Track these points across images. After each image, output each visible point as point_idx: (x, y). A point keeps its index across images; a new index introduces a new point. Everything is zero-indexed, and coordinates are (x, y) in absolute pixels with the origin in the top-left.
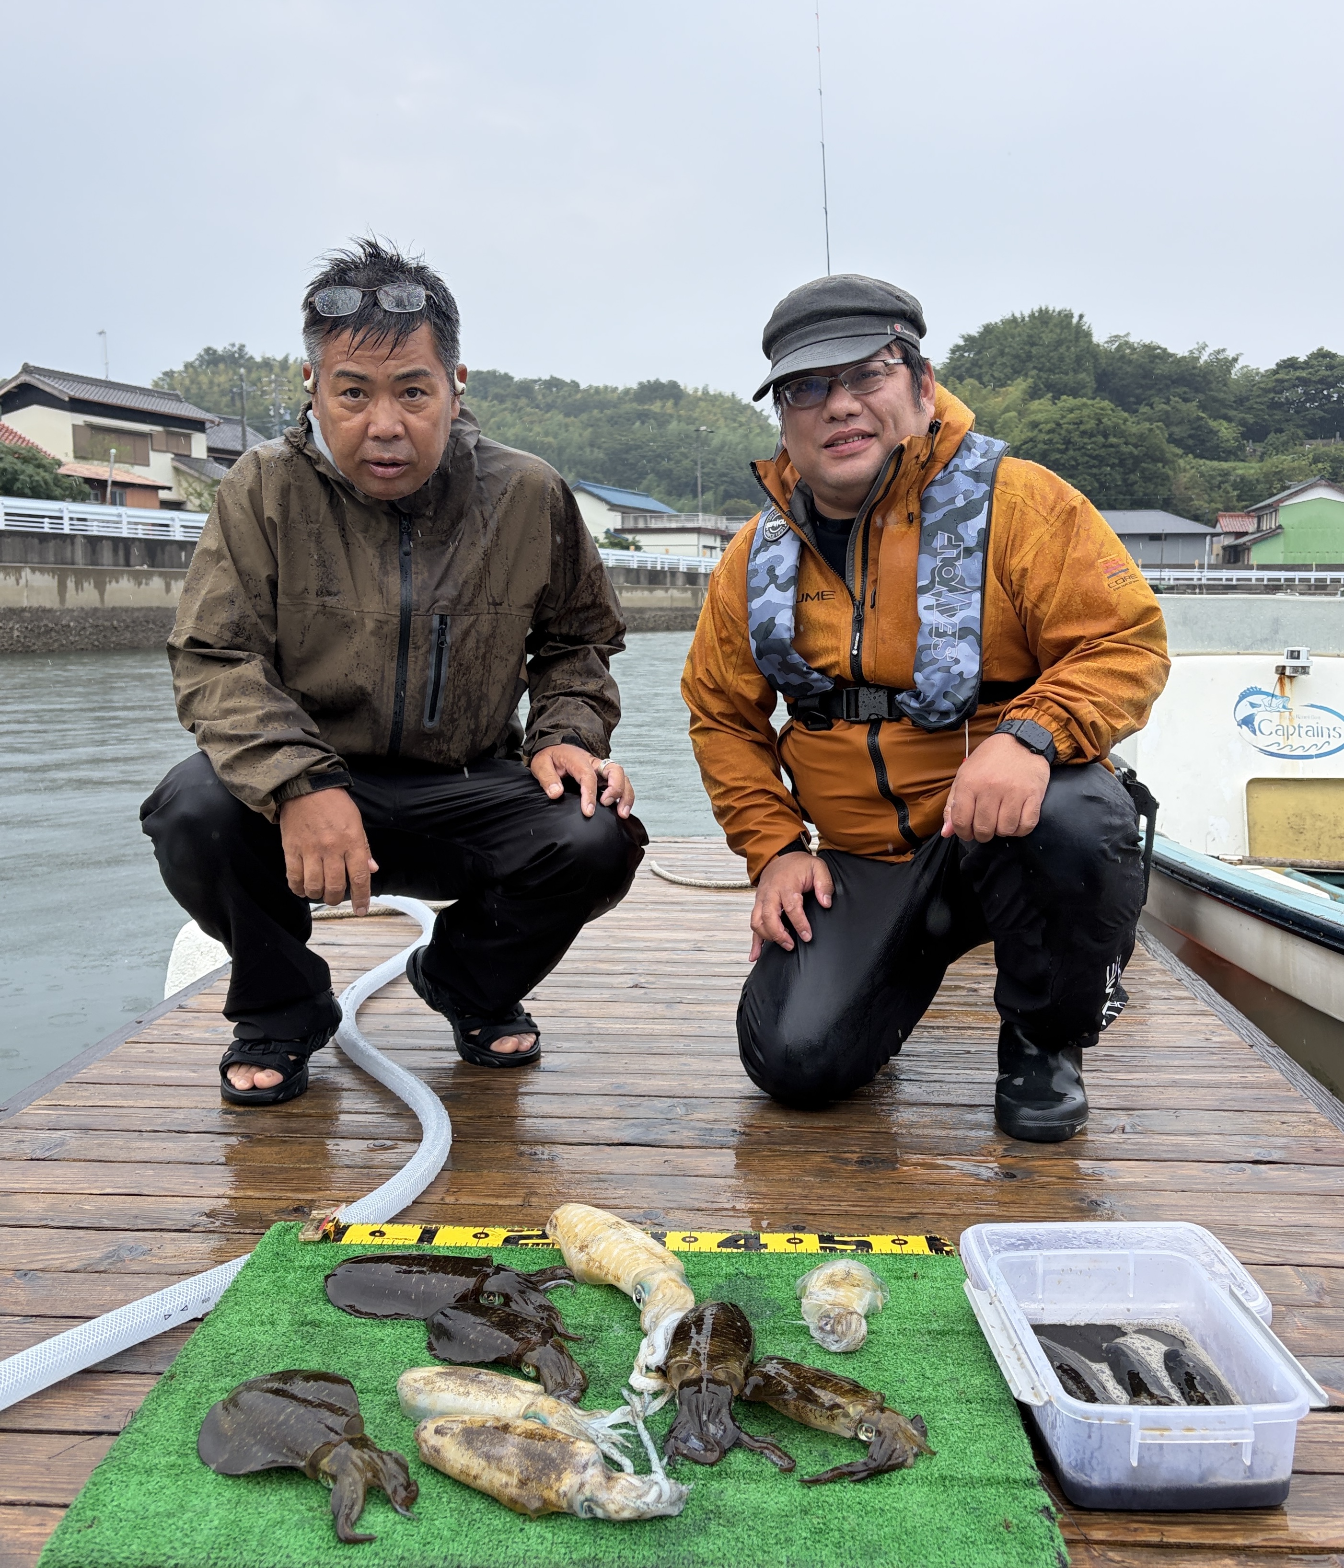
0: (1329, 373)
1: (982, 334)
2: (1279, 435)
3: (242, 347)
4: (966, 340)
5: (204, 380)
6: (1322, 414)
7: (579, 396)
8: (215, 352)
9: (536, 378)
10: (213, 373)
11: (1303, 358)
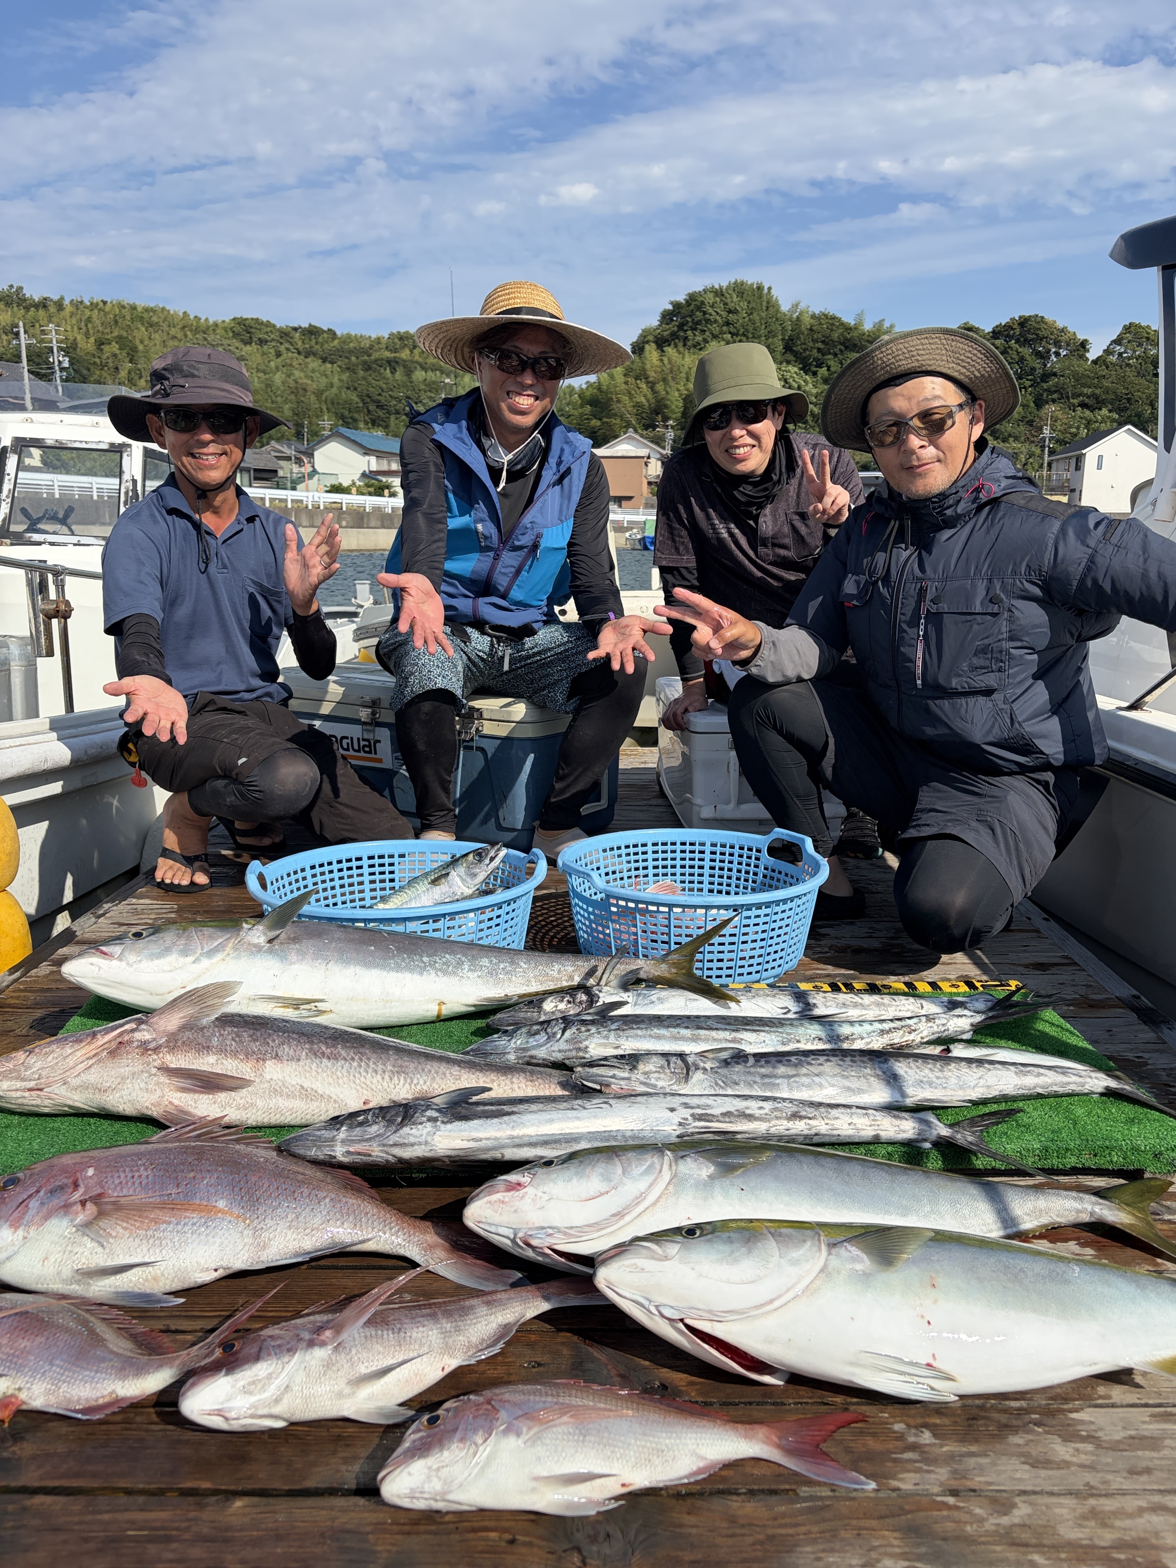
1: (687, 301)
3: (20, 287)
4: (674, 306)
7: (336, 342)
9: (296, 325)
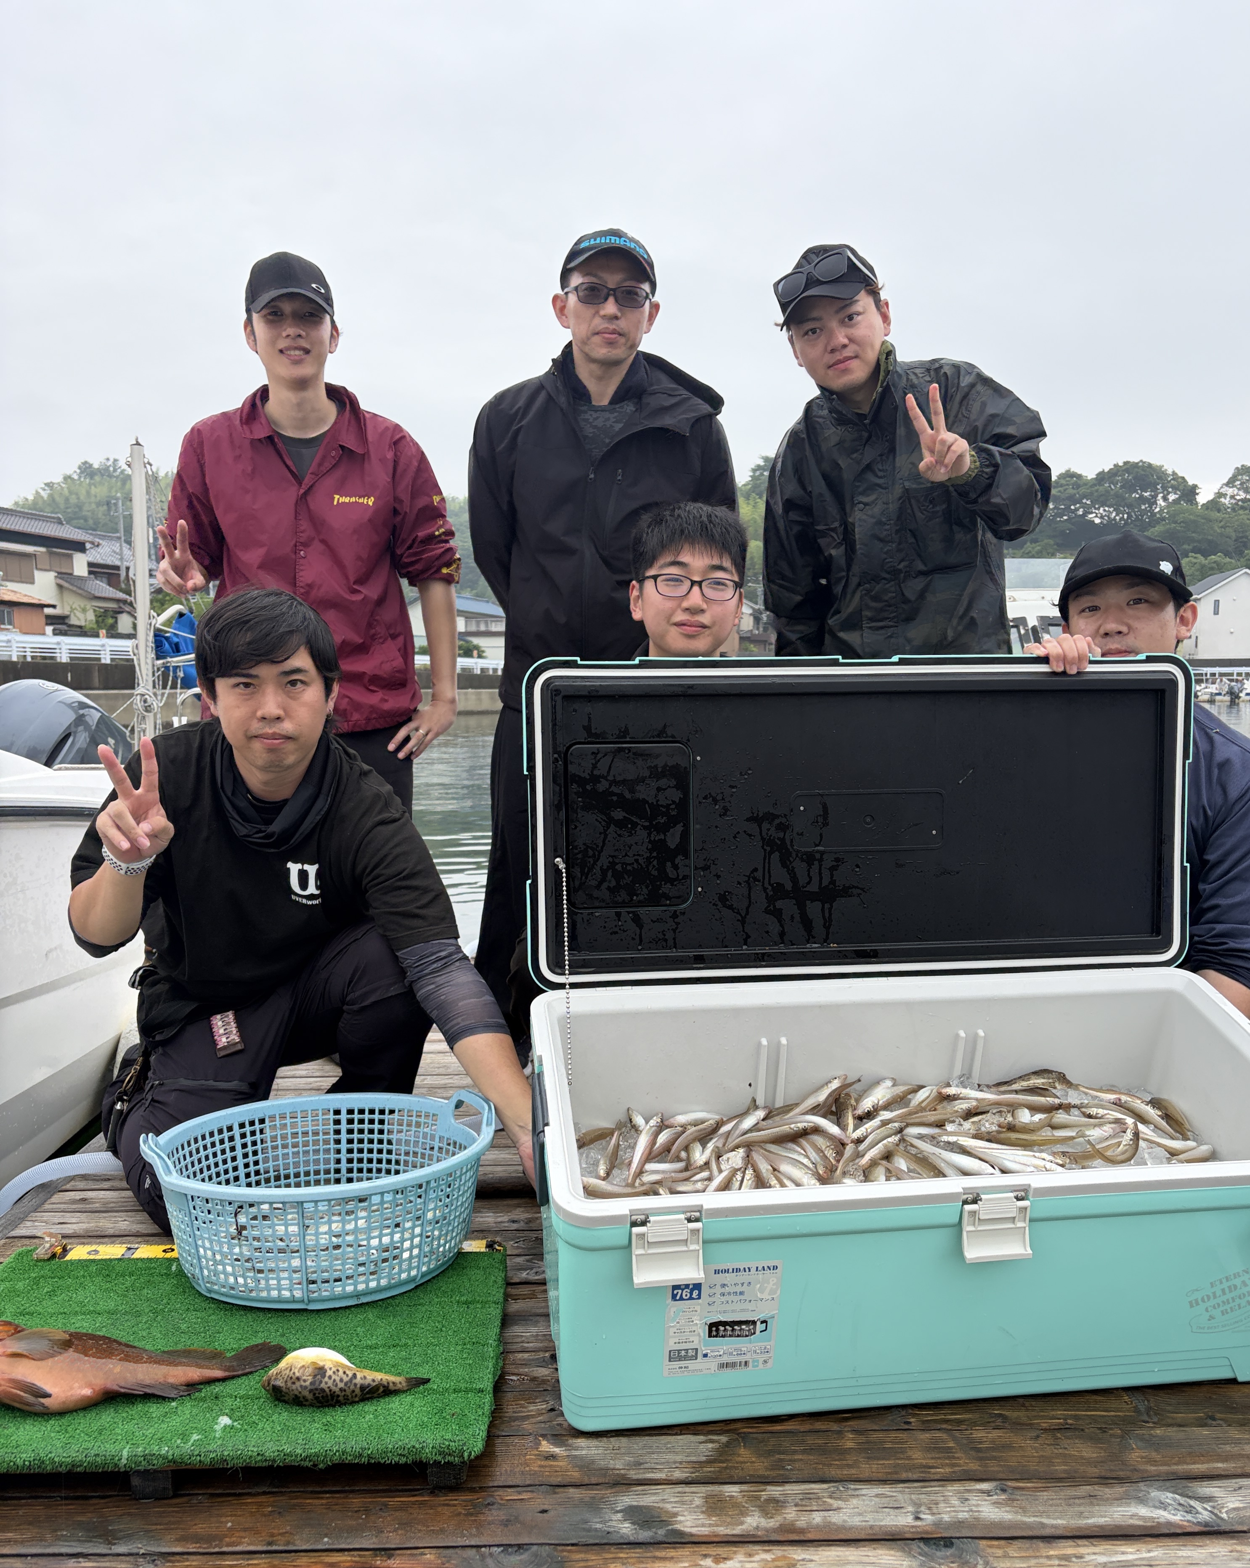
0: (1075, 491)
2: (1034, 545)
3: (115, 460)
5: (83, 492)
6: (1070, 526)
8: (91, 466)
10: (90, 485)
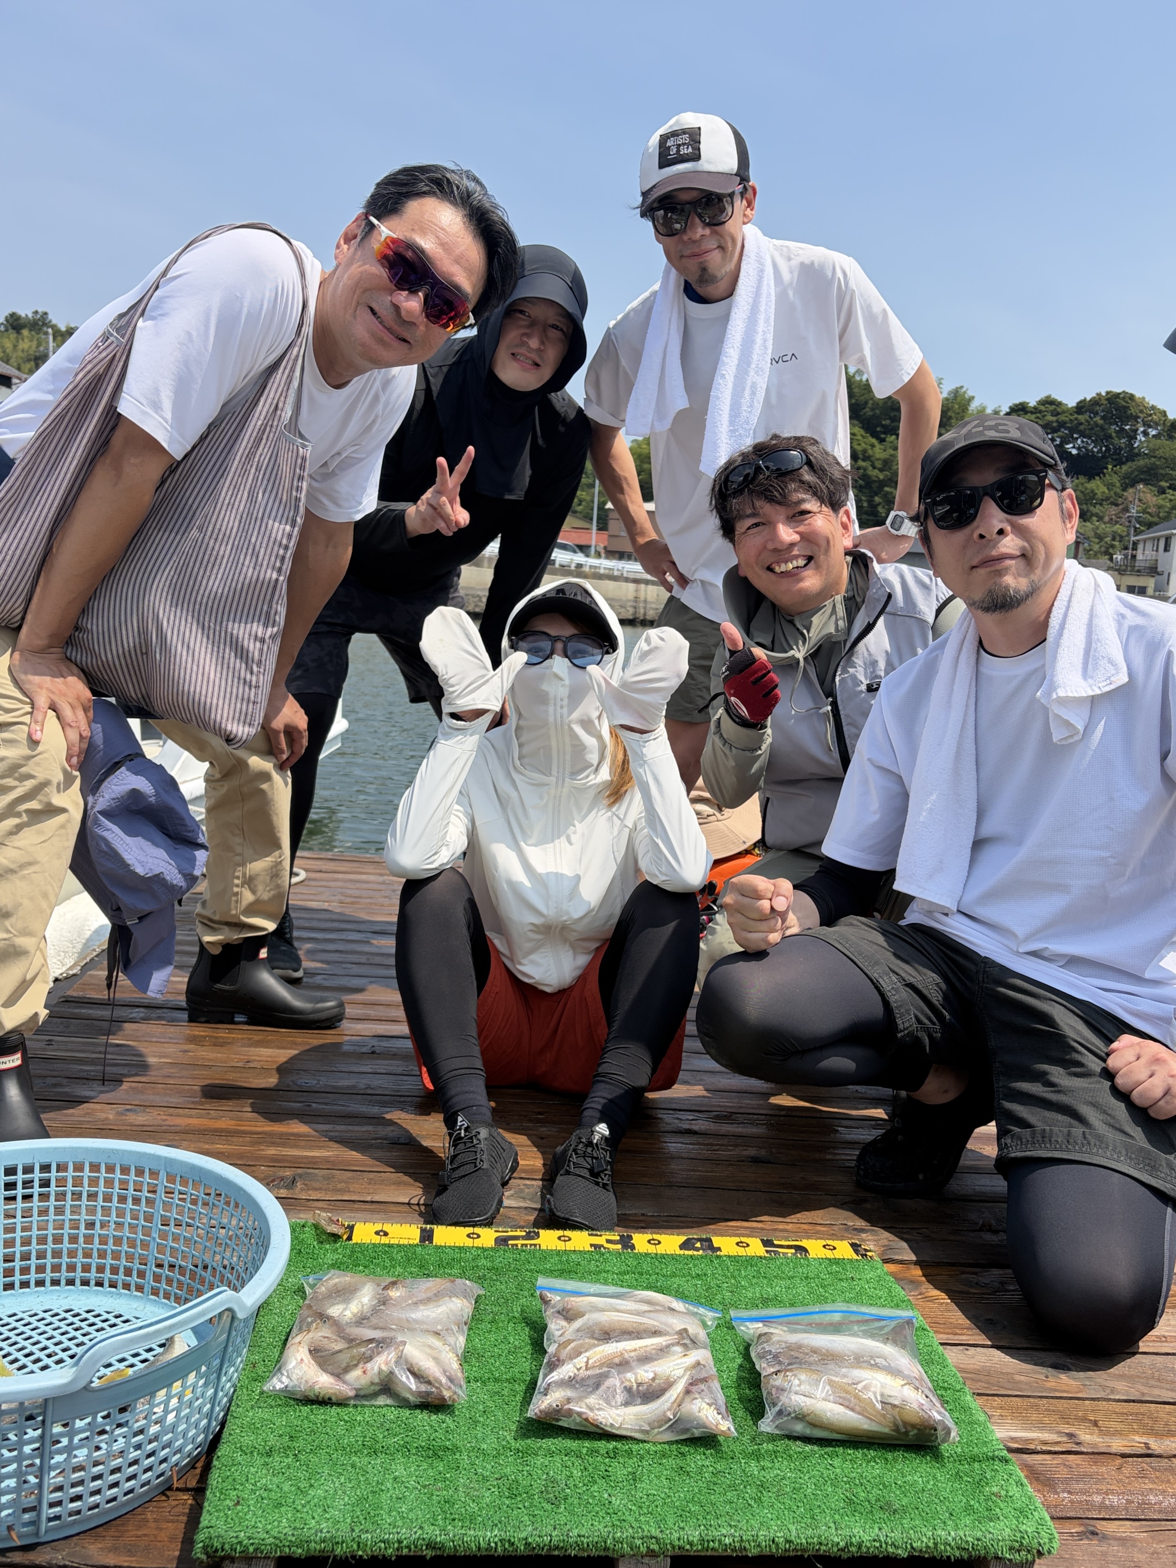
3: (45, 314)
11: (1032, 403)
